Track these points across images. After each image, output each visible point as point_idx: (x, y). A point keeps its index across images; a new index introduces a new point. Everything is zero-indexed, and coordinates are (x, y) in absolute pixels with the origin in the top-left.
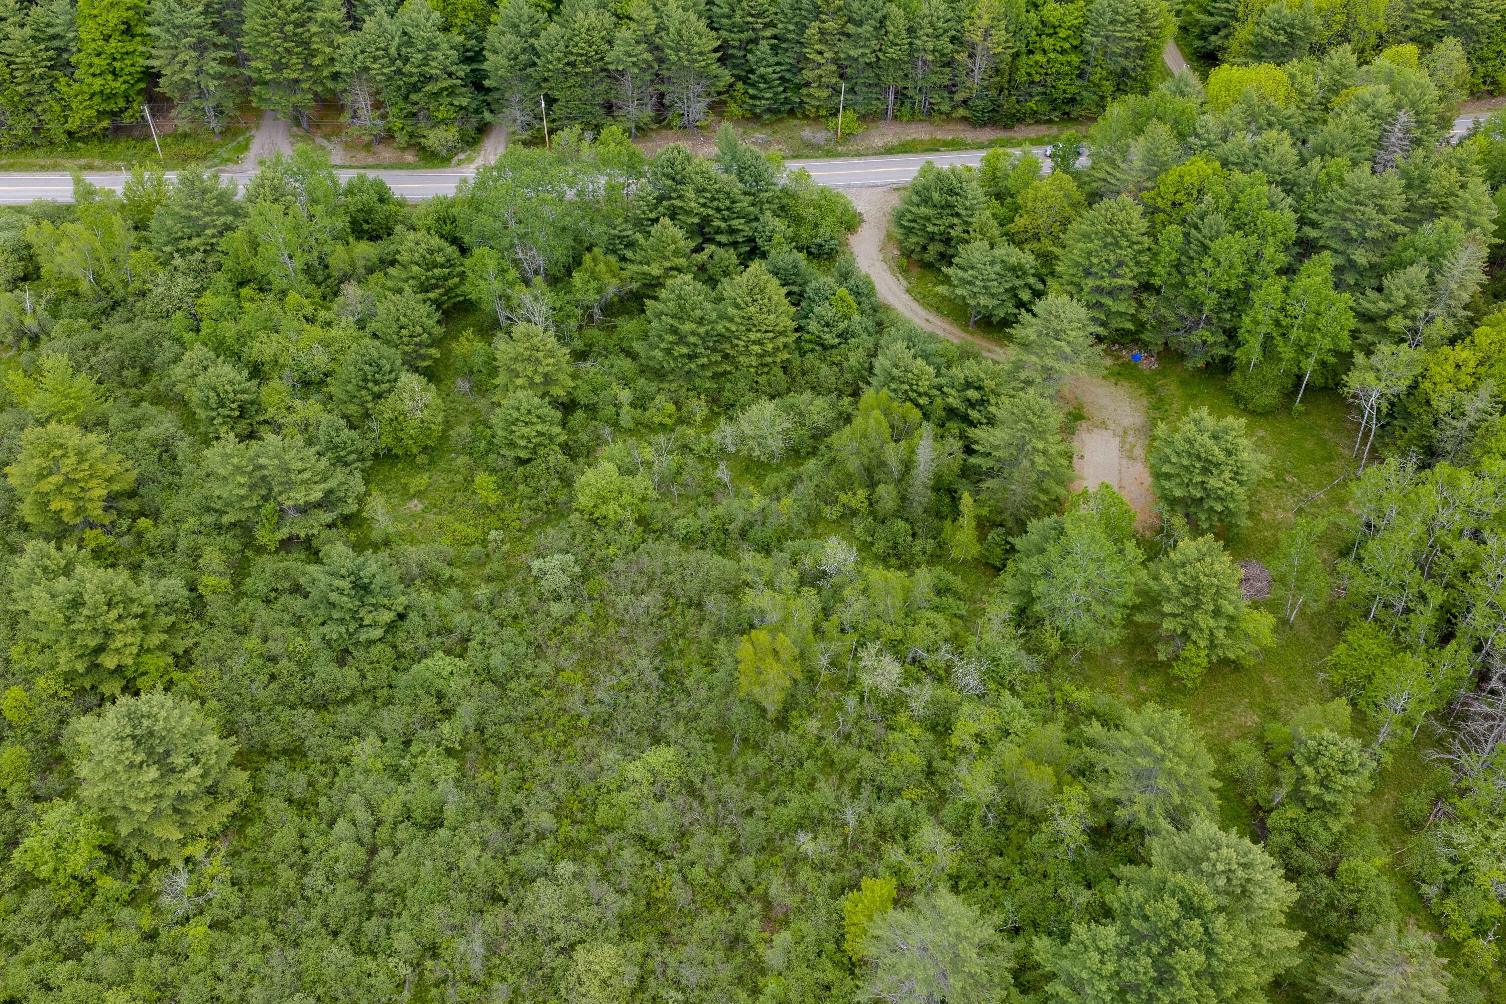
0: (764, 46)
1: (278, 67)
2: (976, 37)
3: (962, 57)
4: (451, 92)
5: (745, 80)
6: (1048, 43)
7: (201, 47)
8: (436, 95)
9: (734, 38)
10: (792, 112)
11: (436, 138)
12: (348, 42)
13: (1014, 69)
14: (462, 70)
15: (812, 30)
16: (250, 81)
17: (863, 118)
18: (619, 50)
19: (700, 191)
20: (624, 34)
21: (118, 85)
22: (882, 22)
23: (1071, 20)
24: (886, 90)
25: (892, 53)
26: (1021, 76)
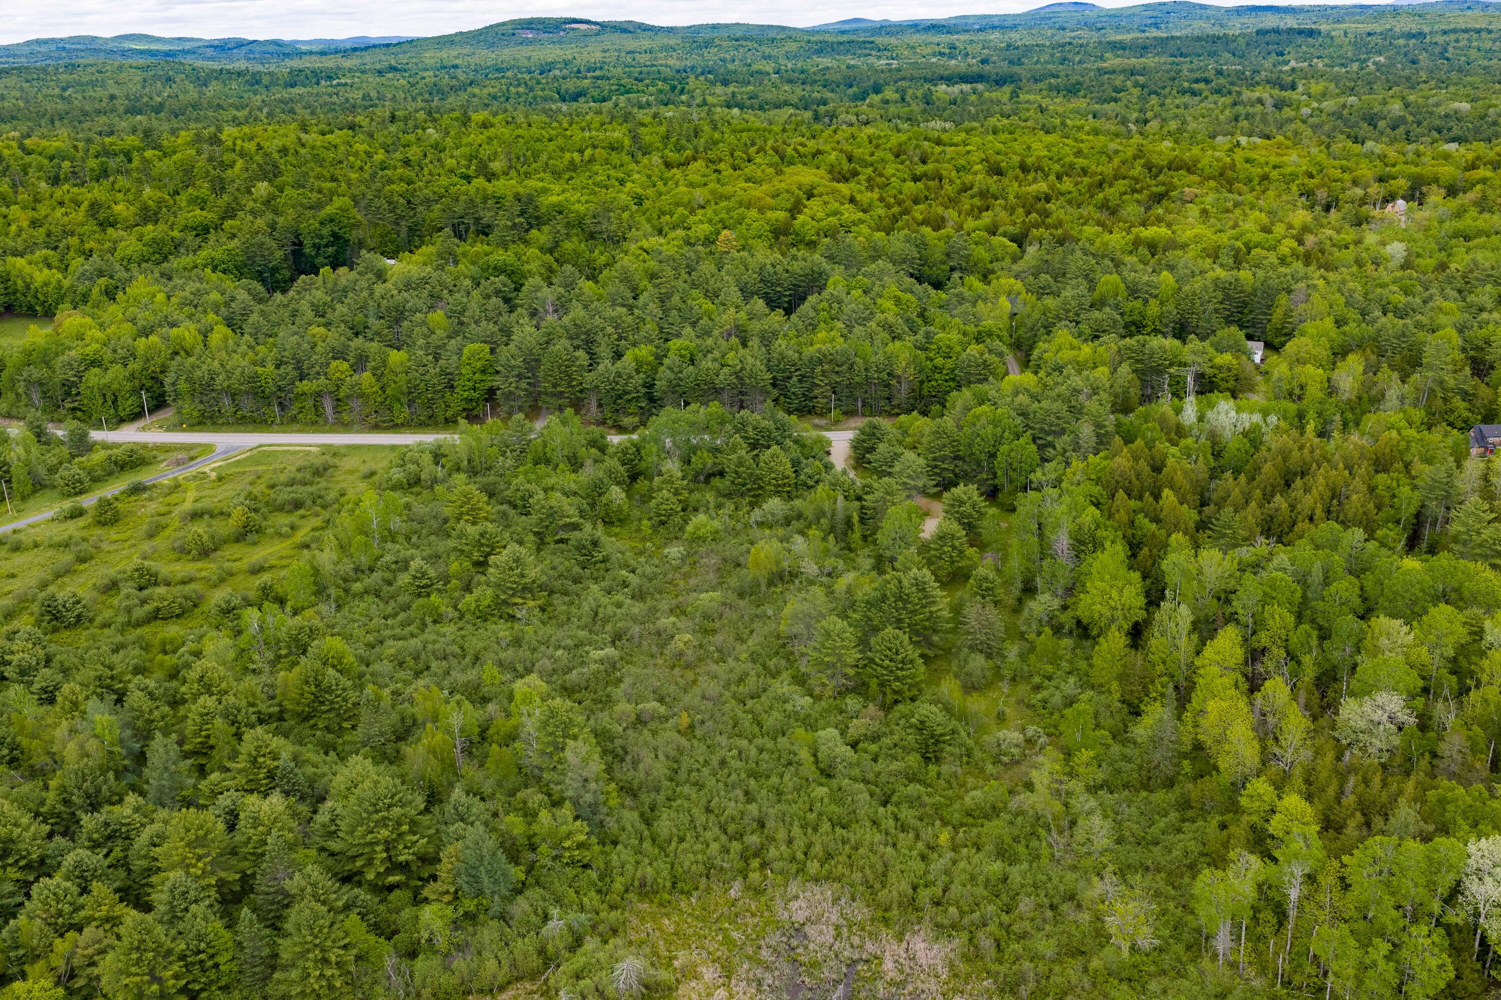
0: (795, 379)
1: (555, 386)
2: (899, 372)
3: (894, 382)
4: (637, 399)
5: (785, 396)
6: (937, 376)
7: (520, 376)
8: (629, 401)
9: (779, 376)
10: (809, 412)
11: (627, 421)
12: (589, 377)
13: (921, 389)
14: (644, 390)
15: (818, 369)
16: (540, 393)
17: (846, 413)
18: (721, 377)
19: (755, 428)
20: (726, 370)
21: (476, 395)
22: (852, 365)
23: (948, 366)
24: (856, 400)
25: (857, 379)
26: (925, 392)
